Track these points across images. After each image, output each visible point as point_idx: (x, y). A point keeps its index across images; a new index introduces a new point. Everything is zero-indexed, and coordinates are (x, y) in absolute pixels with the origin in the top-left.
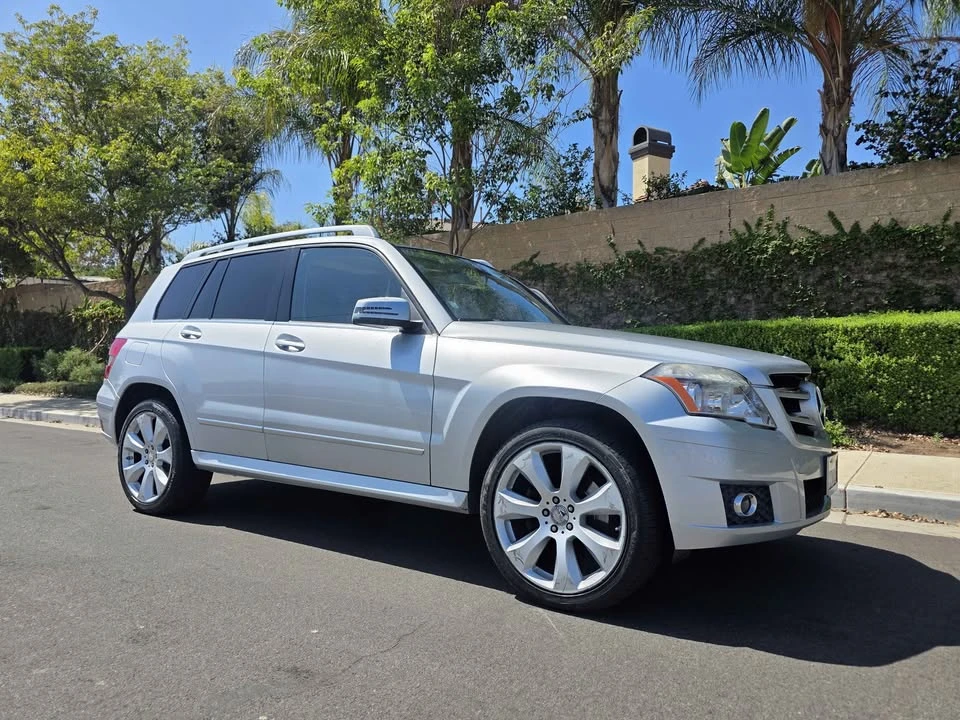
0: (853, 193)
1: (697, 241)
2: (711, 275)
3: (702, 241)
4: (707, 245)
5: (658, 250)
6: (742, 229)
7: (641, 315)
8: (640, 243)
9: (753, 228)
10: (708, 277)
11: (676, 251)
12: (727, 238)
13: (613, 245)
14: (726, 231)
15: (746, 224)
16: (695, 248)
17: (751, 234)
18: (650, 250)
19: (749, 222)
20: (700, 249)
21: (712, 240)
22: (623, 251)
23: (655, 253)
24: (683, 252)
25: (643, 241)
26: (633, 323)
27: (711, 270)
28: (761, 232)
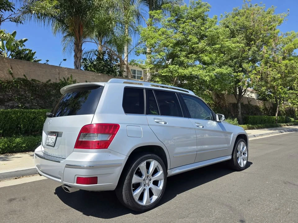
0: (91, 77)
1: (48, 80)
2: (53, 92)
3: (50, 80)
4: (52, 82)
5: (32, 80)
6: (63, 80)
7: (25, 103)
8: (24, 75)
9: (66, 80)
10: (51, 93)
11: (40, 82)
12: (58, 81)
13: (11, 74)
14: (58, 79)
15: (64, 78)
16: (47, 82)
17: (66, 82)
18: (29, 79)
19: (65, 78)
20: (49, 83)
21: (53, 81)
22: (16, 77)
23: (31, 81)
24: (43, 83)
25: (26, 75)
26: (22, 106)
27: (52, 91)
28: (68, 82)
